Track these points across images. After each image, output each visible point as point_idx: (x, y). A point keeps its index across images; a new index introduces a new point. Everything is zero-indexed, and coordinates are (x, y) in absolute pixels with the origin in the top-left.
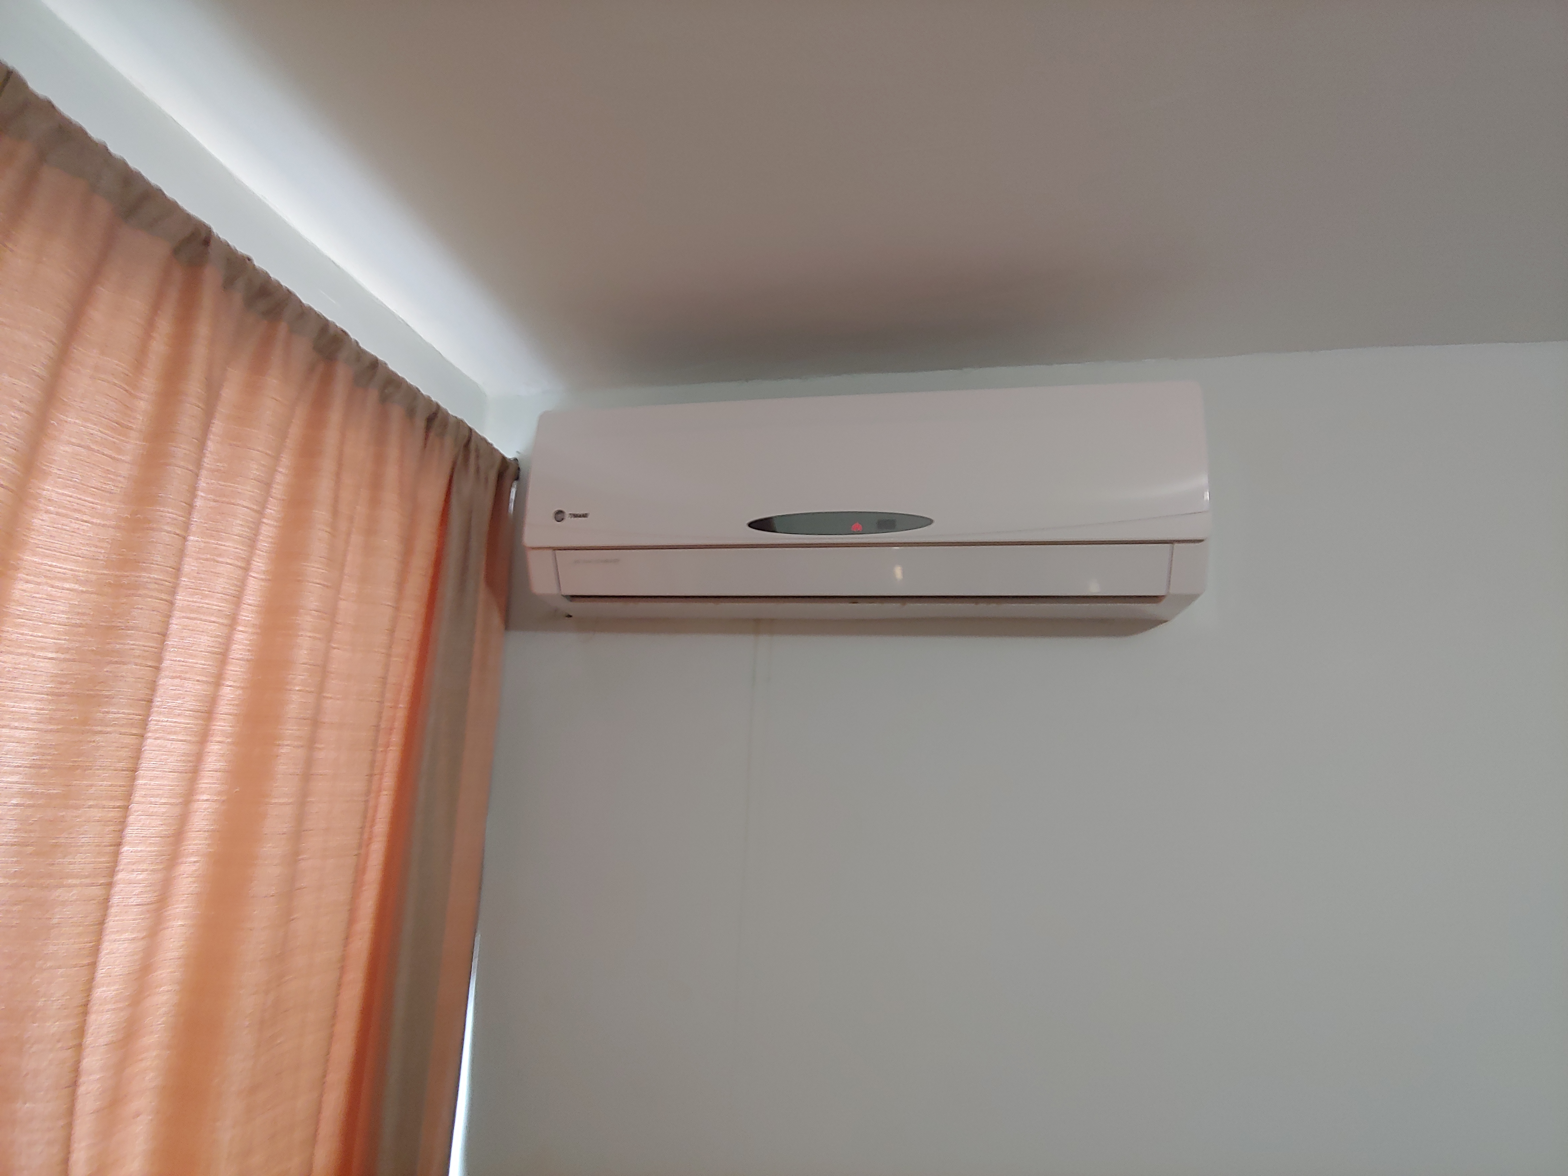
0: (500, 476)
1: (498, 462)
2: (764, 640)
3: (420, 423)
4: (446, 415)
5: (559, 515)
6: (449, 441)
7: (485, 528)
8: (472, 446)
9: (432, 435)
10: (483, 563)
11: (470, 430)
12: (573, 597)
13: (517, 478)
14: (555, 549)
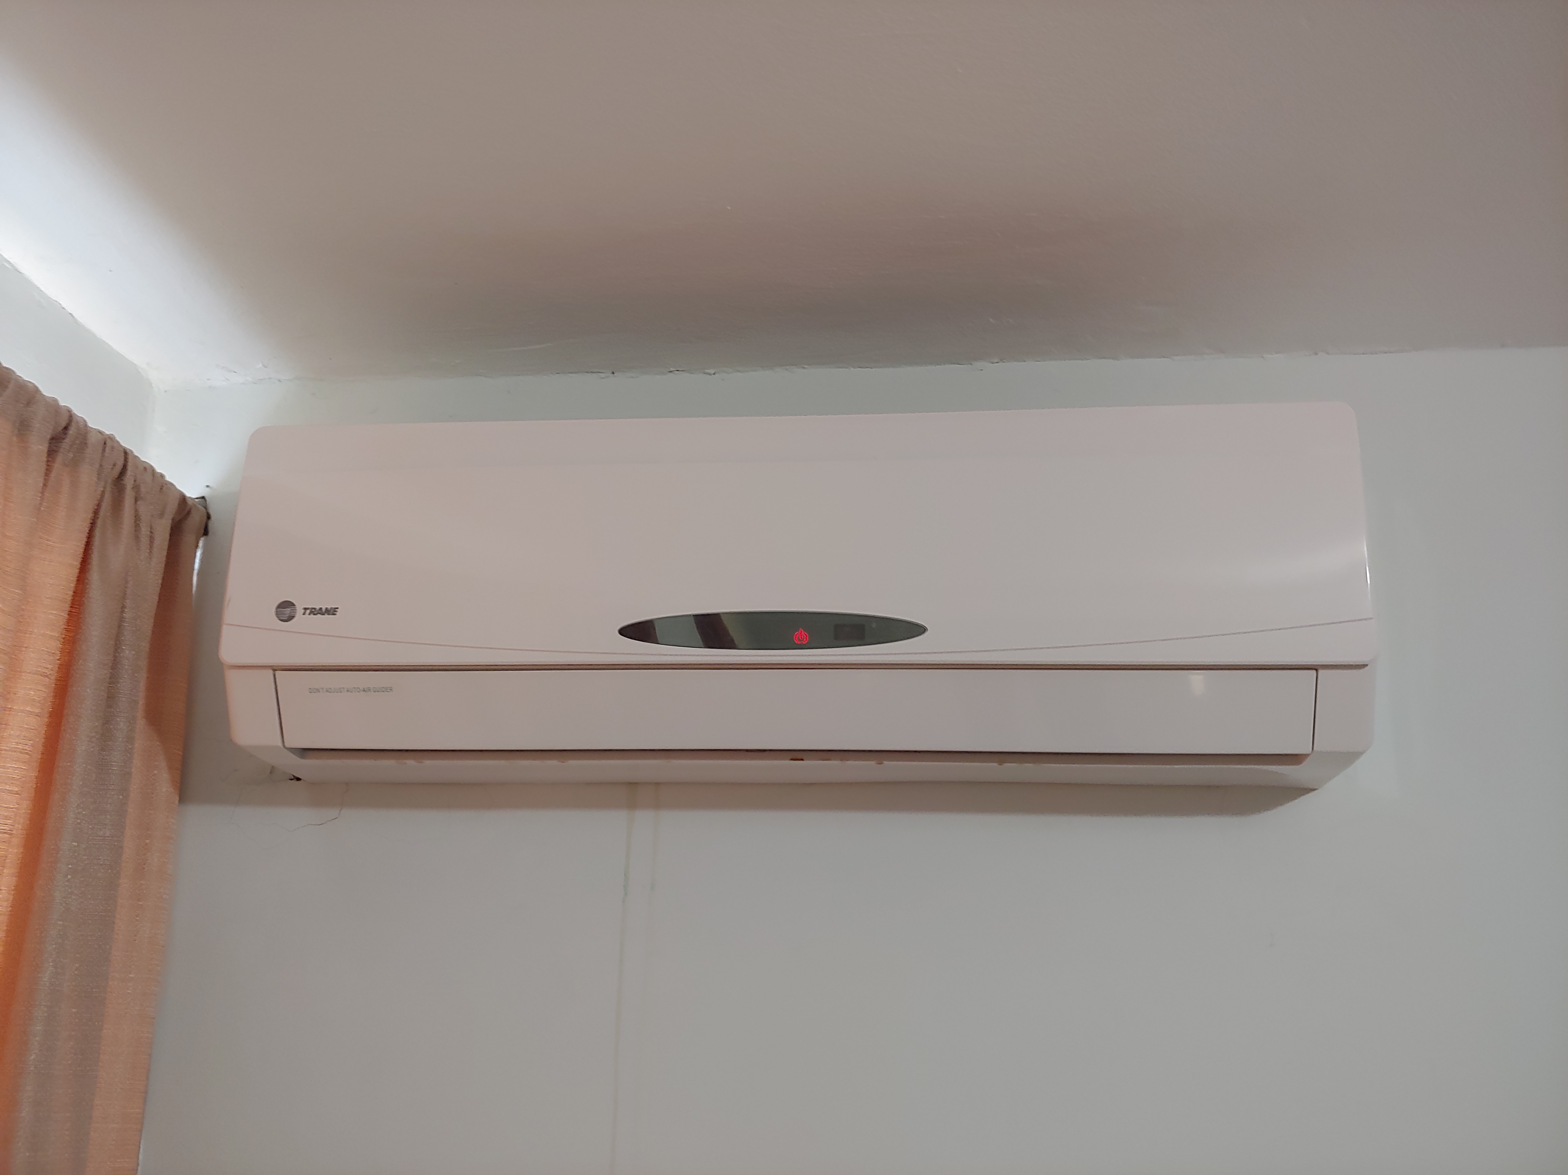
0: (176, 529)
1: (172, 507)
2: (644, 818)
3: (39, 447)
4: (84, 431)
5: (286, 611)
6: (87, 475)
7: (147, 625)
8: (129, 481)
9: (57, 465)
10: (142, 685)
11: (126, 453)
12: (305, 752)
13: (206, 533)
14: (275, 669)
